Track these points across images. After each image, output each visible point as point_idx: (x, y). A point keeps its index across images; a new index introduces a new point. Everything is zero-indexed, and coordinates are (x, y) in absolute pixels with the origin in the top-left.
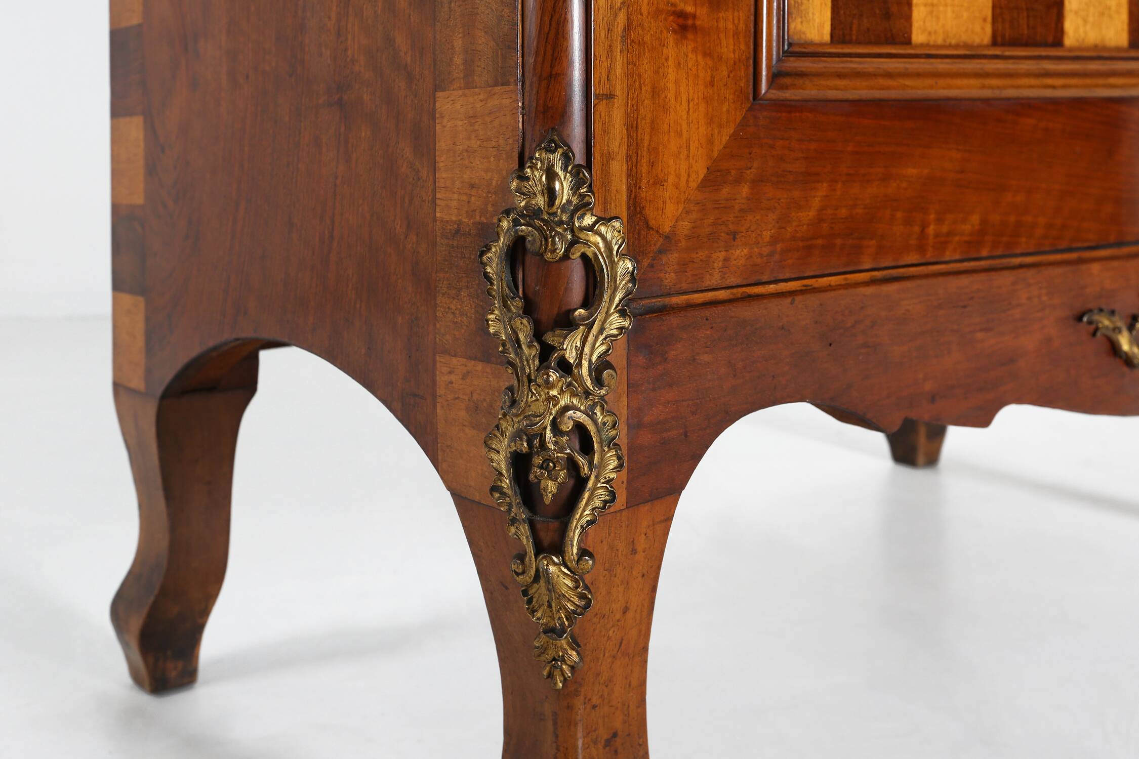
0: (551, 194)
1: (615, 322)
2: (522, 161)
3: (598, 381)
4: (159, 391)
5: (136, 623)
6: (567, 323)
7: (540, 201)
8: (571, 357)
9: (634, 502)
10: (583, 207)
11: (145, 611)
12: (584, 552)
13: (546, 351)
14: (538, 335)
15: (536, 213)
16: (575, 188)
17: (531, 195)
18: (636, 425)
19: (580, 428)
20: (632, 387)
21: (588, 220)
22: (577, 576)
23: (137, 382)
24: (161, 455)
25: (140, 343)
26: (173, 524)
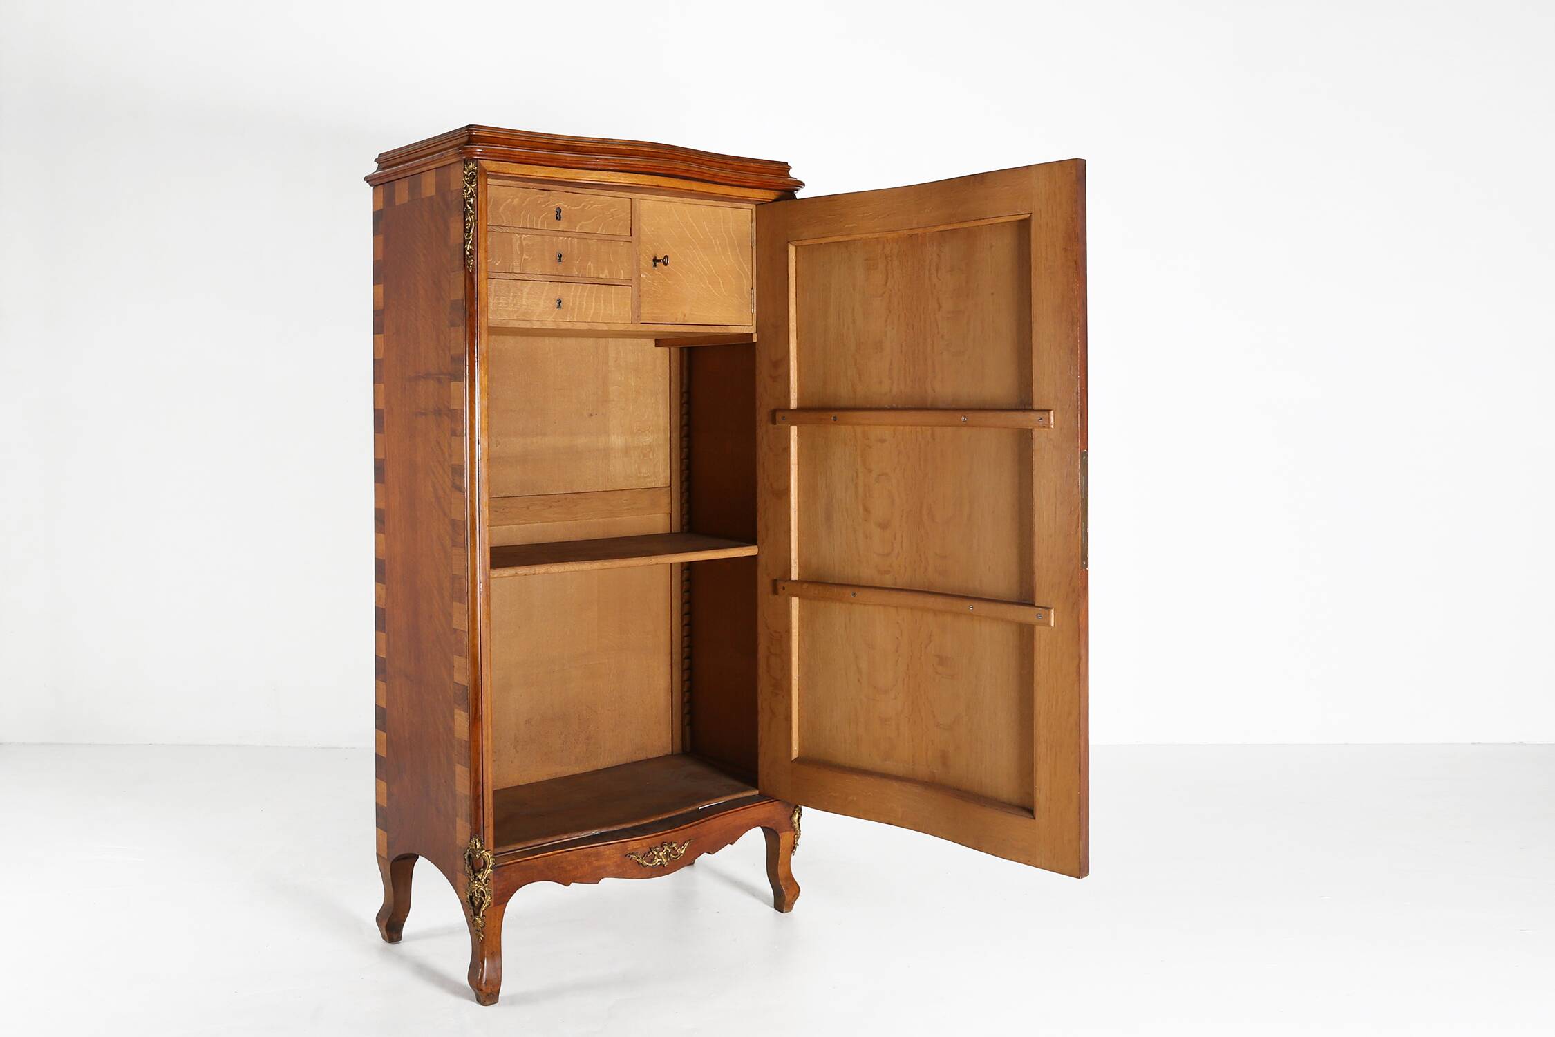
0: (476, 846)
1: (490, 870)
2: (471, 838)
3: (486, 883)
4: (391, 860)
5: (385, 923)
6: (479, 872)
7: (474, 847)
8: (480, 878)
9: (496, 905)
10: (483, 849)
11: (387, 920)
12: (483, 916)
13: (475, 877)
14: (474, 874)
15: (473, 850)
16: (481, 845)
17: (472, 846)
18: (496, 890)
19: (482, 891)
20: (494, 882)
21: (483, 851)
22: (482, 920)
23: (385, 855)
24: (392, 879)
25: (386, 844)
26: (395, 897)
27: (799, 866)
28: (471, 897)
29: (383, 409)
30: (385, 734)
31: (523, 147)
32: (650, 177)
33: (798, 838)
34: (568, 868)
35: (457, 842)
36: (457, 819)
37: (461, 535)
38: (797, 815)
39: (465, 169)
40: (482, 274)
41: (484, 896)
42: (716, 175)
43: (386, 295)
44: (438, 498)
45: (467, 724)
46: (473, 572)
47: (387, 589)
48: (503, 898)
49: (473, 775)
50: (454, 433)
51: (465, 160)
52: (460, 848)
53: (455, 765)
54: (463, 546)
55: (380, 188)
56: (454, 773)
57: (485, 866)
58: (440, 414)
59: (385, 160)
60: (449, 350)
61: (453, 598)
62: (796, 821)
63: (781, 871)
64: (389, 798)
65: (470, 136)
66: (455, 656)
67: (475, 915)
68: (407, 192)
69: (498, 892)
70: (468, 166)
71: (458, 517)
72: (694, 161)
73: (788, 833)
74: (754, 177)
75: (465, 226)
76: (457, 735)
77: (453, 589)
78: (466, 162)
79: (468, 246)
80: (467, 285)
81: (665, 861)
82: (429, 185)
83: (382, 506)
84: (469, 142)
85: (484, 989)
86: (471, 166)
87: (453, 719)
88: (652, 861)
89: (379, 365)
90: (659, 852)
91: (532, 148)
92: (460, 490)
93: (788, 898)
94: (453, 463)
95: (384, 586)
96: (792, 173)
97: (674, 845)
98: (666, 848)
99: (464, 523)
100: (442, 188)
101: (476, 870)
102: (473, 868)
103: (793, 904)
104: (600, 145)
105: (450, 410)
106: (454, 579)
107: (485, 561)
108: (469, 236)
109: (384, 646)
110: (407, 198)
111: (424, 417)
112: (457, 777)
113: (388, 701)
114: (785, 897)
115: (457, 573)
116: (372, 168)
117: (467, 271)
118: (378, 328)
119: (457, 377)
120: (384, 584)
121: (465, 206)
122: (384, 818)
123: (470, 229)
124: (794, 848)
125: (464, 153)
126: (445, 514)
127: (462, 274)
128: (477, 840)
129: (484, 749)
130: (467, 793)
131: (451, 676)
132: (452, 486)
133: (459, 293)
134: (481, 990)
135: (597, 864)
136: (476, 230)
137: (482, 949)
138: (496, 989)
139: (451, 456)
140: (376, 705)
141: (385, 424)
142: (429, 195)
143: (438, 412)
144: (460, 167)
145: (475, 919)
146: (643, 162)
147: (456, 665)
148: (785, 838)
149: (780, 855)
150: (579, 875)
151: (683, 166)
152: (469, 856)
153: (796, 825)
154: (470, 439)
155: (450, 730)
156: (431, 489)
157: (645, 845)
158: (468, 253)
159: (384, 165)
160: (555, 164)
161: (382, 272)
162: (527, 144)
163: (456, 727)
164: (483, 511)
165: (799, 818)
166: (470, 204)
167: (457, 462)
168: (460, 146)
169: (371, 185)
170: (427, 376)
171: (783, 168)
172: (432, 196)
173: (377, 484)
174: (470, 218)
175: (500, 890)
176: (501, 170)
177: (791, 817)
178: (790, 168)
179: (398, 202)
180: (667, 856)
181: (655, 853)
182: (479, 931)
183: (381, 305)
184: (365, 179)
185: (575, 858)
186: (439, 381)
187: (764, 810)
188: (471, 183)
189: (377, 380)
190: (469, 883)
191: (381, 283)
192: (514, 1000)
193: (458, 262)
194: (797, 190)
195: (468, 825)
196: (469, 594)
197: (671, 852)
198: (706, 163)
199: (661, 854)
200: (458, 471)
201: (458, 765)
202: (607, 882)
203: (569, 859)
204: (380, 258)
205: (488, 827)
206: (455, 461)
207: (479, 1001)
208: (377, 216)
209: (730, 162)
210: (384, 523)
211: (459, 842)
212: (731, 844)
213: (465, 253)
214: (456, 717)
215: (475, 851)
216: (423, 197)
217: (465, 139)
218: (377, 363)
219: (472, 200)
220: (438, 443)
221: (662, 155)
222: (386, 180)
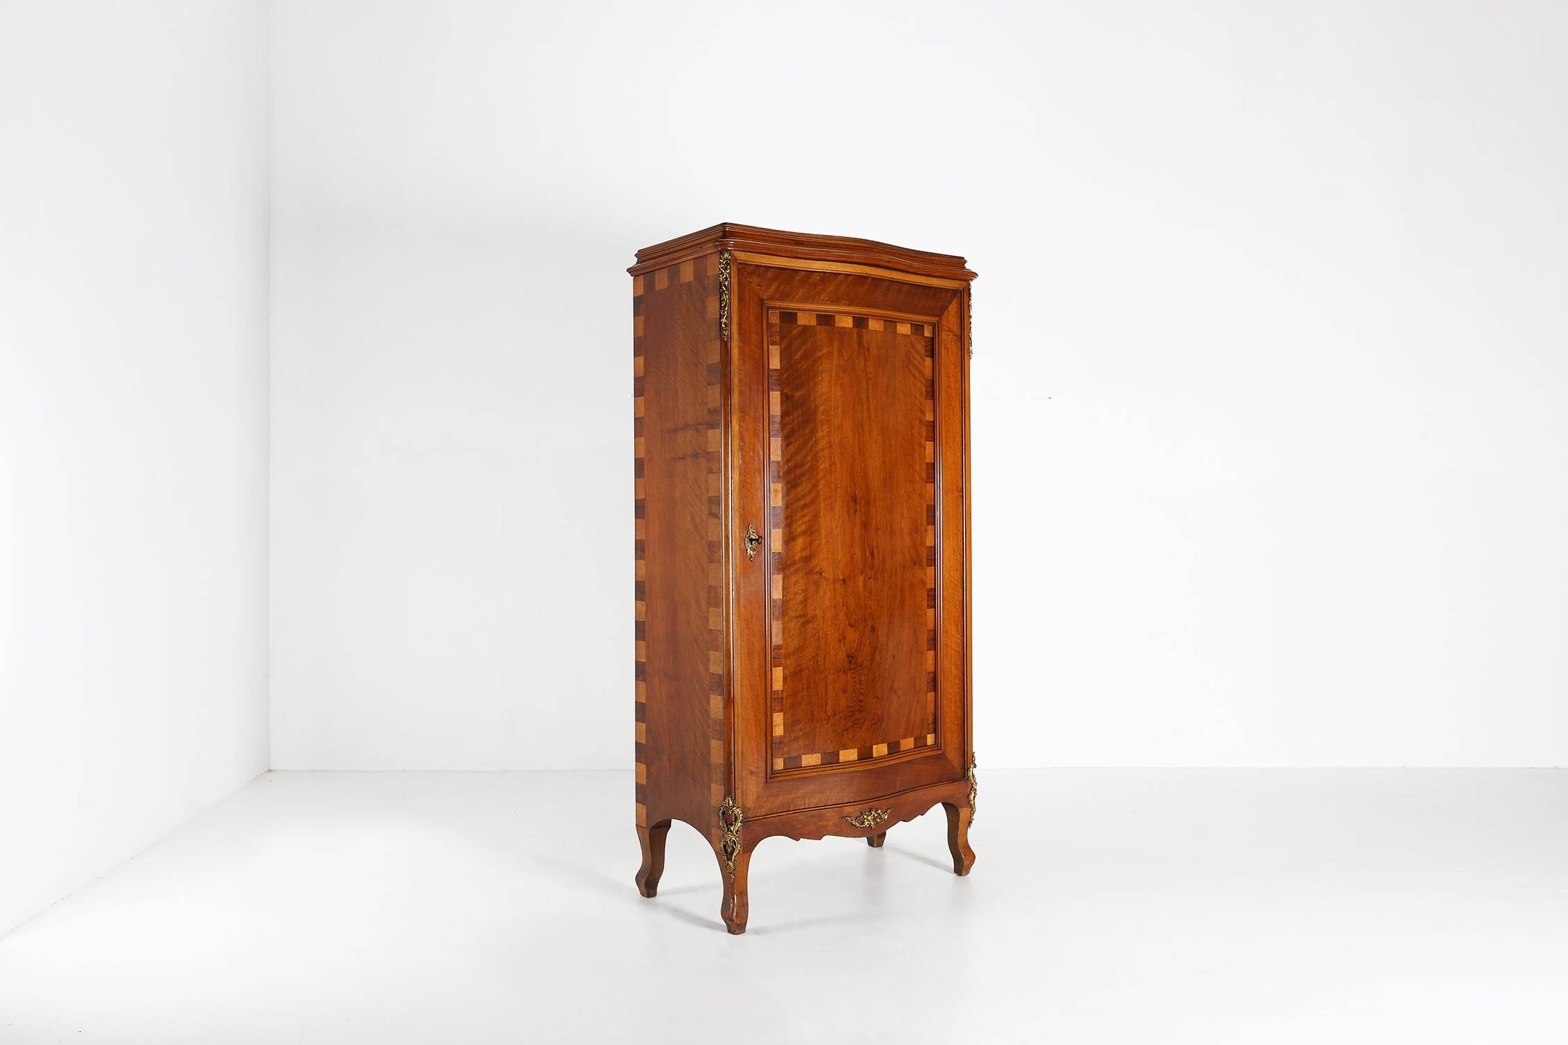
0: (729, 804)
1: (740, 824)
2: (725, 798)
4: (650, 828)
5: (643, 881)
6: (732, 825)
7: (727, 806)
8: (732, 830)
9: (744, 852)
10: (734, 806)
11: (645, 879)
12: (733, 865)
13: (728, 829)
14: (727, 826)
16: (732, 803)
17: (725, 805)
18: (744, 840)
19: (733, 841)
20: (743, 834)
21: (735, 808)
23: (644, 825)
24: (650, 842)
25: (645, 815)
26: (652, 858)
27: (975, 837)
28: (725, 846)
29: (643, 458)
30: (645, 724)
31: (765, 241)
32: (861, 266)
33: (974, 813)
34: (799, 826)
35: (712, 803)
36: (712, 784)
37: (717, 553)
38: (973, 794)
39: (721, 258)
40: (735, 342)
41: (735, 845)
42: (910, 266)
43: (647, 364)
44: (695, 526)
45: (721, 705)
46: (727, 582)
47: (647, 605)
48: (749, 847)
49: (727, 746)
50: (710, 471)
51: (720, 251)
52: (715, 807)
53: (710, 740)
54: (719, 562)
55: (641, 278)
56: (709, 748)
57: (736, 821)
58: (697, 457)
59: (642, 255)
60: (706, 404)
61: (709, 604)
62: (972, 799)
63: (960, 840)
64: (648, 777)
65: (724, 231)
66: (711, 652)
67: (728, 860)
68: (667, 279)
69: (746, 842)
70: (723, 255)
71: (714, 539)
72: (893, 254)
73: (965, 809)
74: (940, 268)
75: (721, 304)
76: (712, 716)
77: (709, 597)
78: (721, 253)
79: (724, 320)
80: (722, 351)
81: (873, 824)
82: (687, 273)
83: (643, 537)
84: (724, 236)
85: (735, 920)
86: (726, 255)
87: (708, 702)
88: (863, 823)
89: (639, 422)
90: (868, 816)
91: (771, 242)
92: (717, 516)
93: (966, 863)
94: (709, 495)
95: (644, 603)
96: (967, 266)
97: (880, 811)
98: (873, 813)
99: (720, 543)
100: (699, 275)
101: (729, 824)
102: (726, 822)
103: (970, 868)
104: (822, 241)
105: (708, 453)
106: (710, 589)
107: (737, 573)
108: (724, 312)
109: (643, 653)
110: (667, 284)
111: (682, 461)
112: (712, 750)
113: (648, 698)
114: (963, 861)
115: (712, 584)
116: (633, 261)
117: (723, 341)
118: (639, 391)
119: (712, 425)
120: (644, 600)
121: (721, 288)
122: (642, 794)
123: (725, 306)
124: (971, 822)
125: (721, 245)
126: (702, 537)
127: (718, 343)
128: (730, 799)
129: (736, 725)
130: (722, 762)
131: (707, 669)
132: (709, 514)
133: (715, 358)
134: (733, 921)
135: (821, 823)
136: (730, 307)
137: (733, 888)
138: (744, 921)
139: (707, 490)
140: (636, 702)
141: (645, 470)
142: (687, 281)
143: (696, 455)
144: (715, 258)
145: (728, 864)
146: (856, 255)
147: (712, 658)
148: (964, 813)
149: (960, 827)
150: (807, 832)
151: (886, 257)
152: (723, 813)
153: (972, 802)
154: (725, 475)
155: (706, 712)
156: (689, 518)
157: (857, 809)
158: (723, 326)
159: (643, 259)
160: (788, 255)
161: (641, 346)
162: (767, 238)
163: (711, 710)
164: (735, 532)
165: (974, 797)
166: (725, 286)
167: (713, 495)
168: (716, 240)
169: (632, 276)
170: (686, 427)
171: (960, 261)
172: (690, 282)
173: (637, 520)
174: (725, 297)
175: (748, 840)
176: (748, 260)
177: (968, 796)
178: (965, 262)
179: (658, 287)
180: (874, 819)
181: (865, 817)
182: (731, 873)
183: (642, 373)
184: (627, 271)
185: (803, 818)
186: (697, 430)
187: (946, 790)
188: (726, 269)
189: (638, 434)
190: (723, 834)
191: (641, 355)
192: (756, 932)
193: (714, 333)
194: (972, 280)
195: (722, 788)
196: (724, 600)
197: (877, 817)
198: (902, 256)
199: (869, 818)
200: (715, 501)
201: (713, 740)
202: (828, 839)
203: (799, 818)
204: (641, 334)
205: (738, 788)
206: (712, 494)
207: (730, 931)
208: (638, 301)
209: (920, 256)
210: (644, 551)
211: (713, 803)
212: (922, 815)
213: (721, 325)
214: (711, 700)
215: (728, 808)
216: (681, 283)
217: (721, 234)
218: (637, 420)
219: (726, 283)
220: (695, 480)
221: (869, 249)
222: (646, 271)
